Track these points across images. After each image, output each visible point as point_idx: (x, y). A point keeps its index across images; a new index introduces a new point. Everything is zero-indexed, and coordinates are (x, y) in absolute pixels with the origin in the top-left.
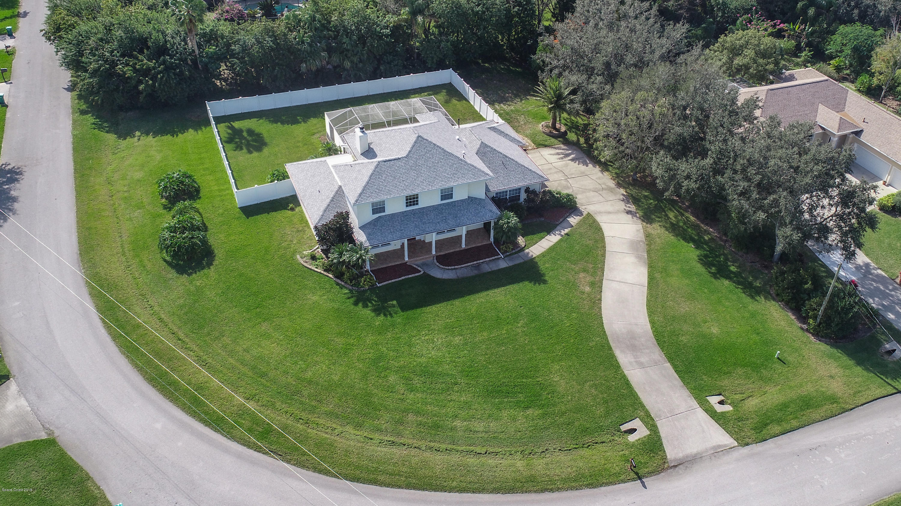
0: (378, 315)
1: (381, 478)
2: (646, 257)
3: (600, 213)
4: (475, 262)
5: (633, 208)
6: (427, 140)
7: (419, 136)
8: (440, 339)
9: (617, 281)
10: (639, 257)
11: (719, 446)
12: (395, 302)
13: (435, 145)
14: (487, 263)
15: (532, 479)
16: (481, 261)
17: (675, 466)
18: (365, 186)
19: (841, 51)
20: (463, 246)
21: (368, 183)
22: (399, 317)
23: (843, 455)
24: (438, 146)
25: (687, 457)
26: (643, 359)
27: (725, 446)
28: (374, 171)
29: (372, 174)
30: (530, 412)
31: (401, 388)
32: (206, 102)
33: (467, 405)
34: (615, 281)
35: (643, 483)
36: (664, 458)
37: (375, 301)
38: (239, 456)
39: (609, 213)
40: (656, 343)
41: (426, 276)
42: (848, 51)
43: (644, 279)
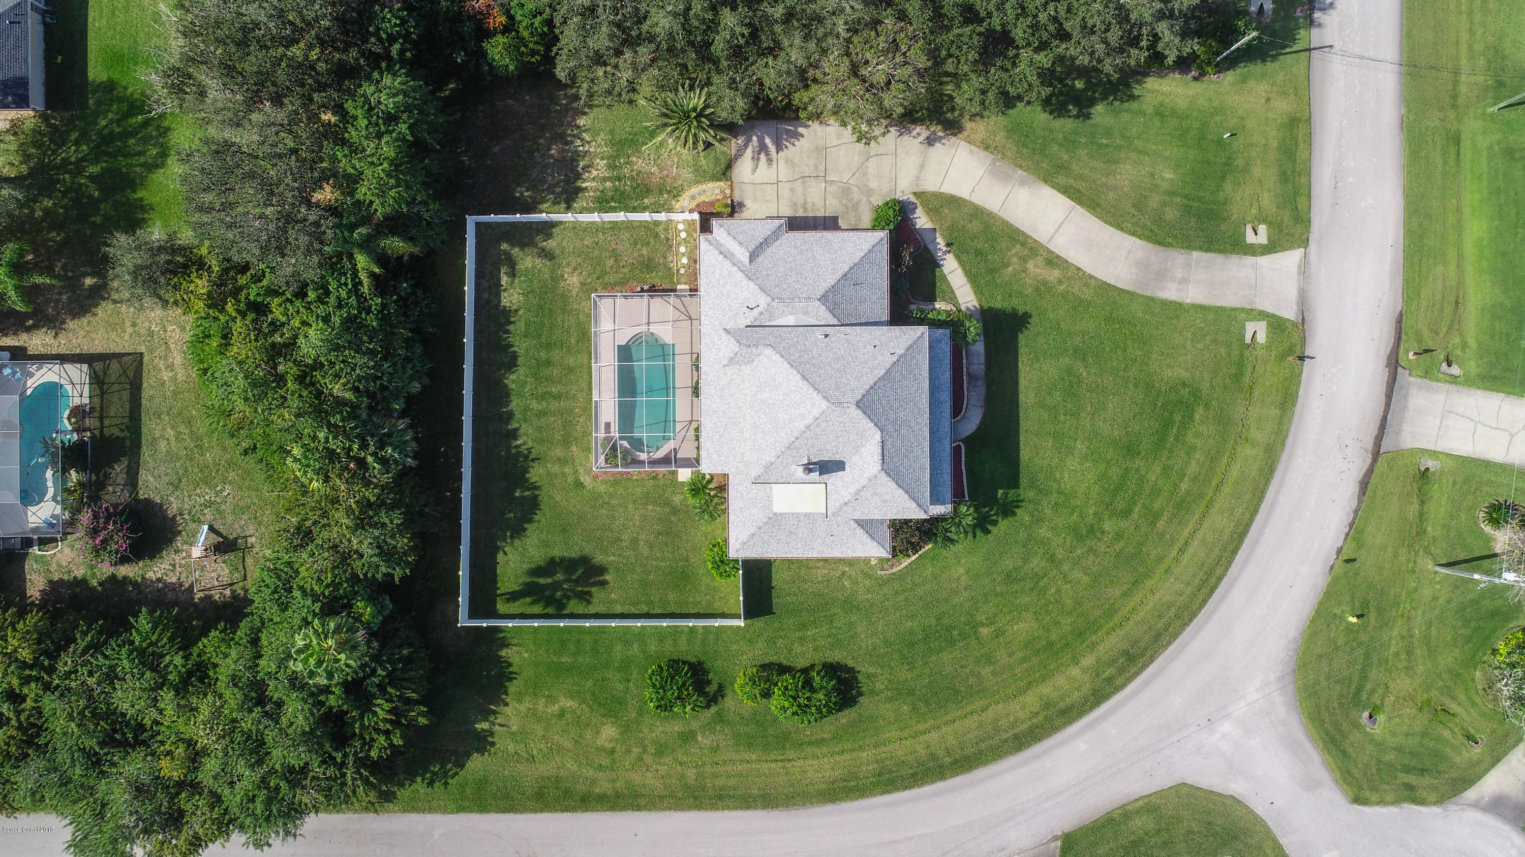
0: (1014, 514)
2: (1024, 173)
3: (918, 178)
4: (965, 378)
5: (922, 131)
6: (864, 396)
7: (858, 405)
8: (1072, 463)
9: (1055, 233)
10: (1023, 183)
11: (1299, 267)
12: (1000, 492)
13: (872, 388)
14: (969, 363)
15: (1267, 448)
16: (965, 369)
17: (1303, 319)
18: (910, 496)
21: (906, 492)
22: (1026, 492)
23: (1352, 164)
24: (875, 384)
25: (1298, 302)
26: (1179, 275)
27: (1301, 261)
28: (893, 479)
29: (896, 483)
30: (1197, 417)
31: (1124, 524)
32: (459, 625)
33: (1166, 469)
34: (1052, 237)
35: (1308, 357)
36: (1295, 324)
37: (991, 510)
39: (922, 166)
40: (1162, 248)
41: (968, 441)
43: (1063, 202)
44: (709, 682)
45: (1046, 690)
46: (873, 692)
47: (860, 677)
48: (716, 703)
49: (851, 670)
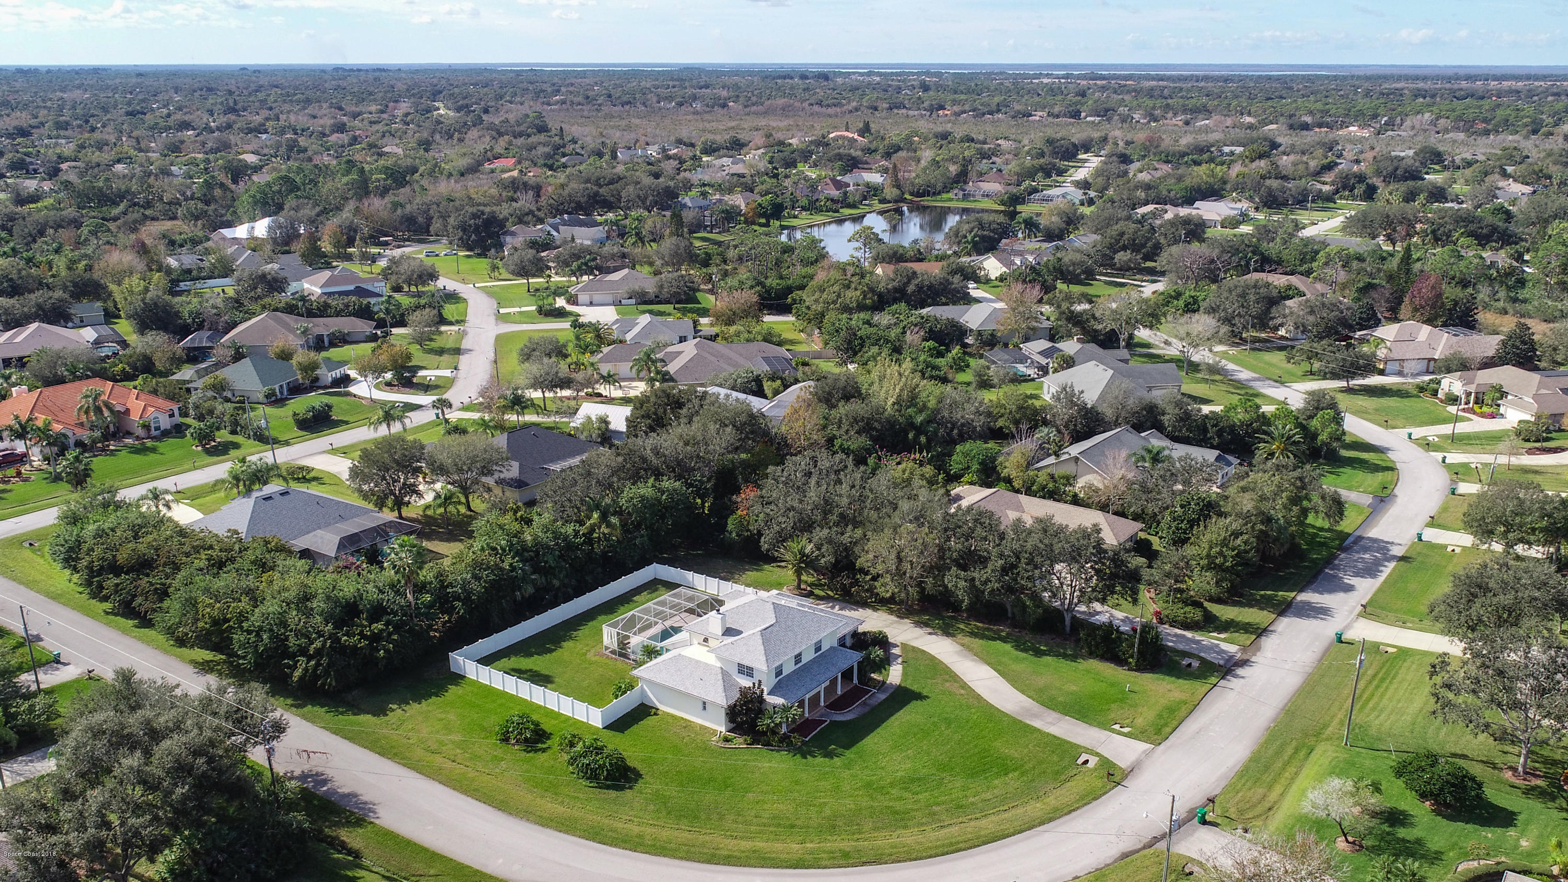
1: (962, 845)
2: (977, 658)
3: (909, 640)
4: (862, 700)
5: (930, 630)
10: (973, 661)
11: (1144, 751)
12: (833, 746)
14: (870, 699)
15: (1056, 810)
16: (865, 698)
17: (1132, 771)
19: (969, 467)
20: (839, 692)
22: (850, 754)
23: (1217, 729)
25: (1133, 763)
26: (1049, 720)
27: (1147, 749)
30: (1011, 776)
31: (907, 795)
34: (975, 680)
35: (1123, 785)
37: (818, 751)
38: (846, 874)
39: (917, 638)
40: (1045, 708)
41: (833, 723)
42: (975, 467)
43: (993, 673)
44: (545, 743)
47: (640, 781)
48: (535, 753)
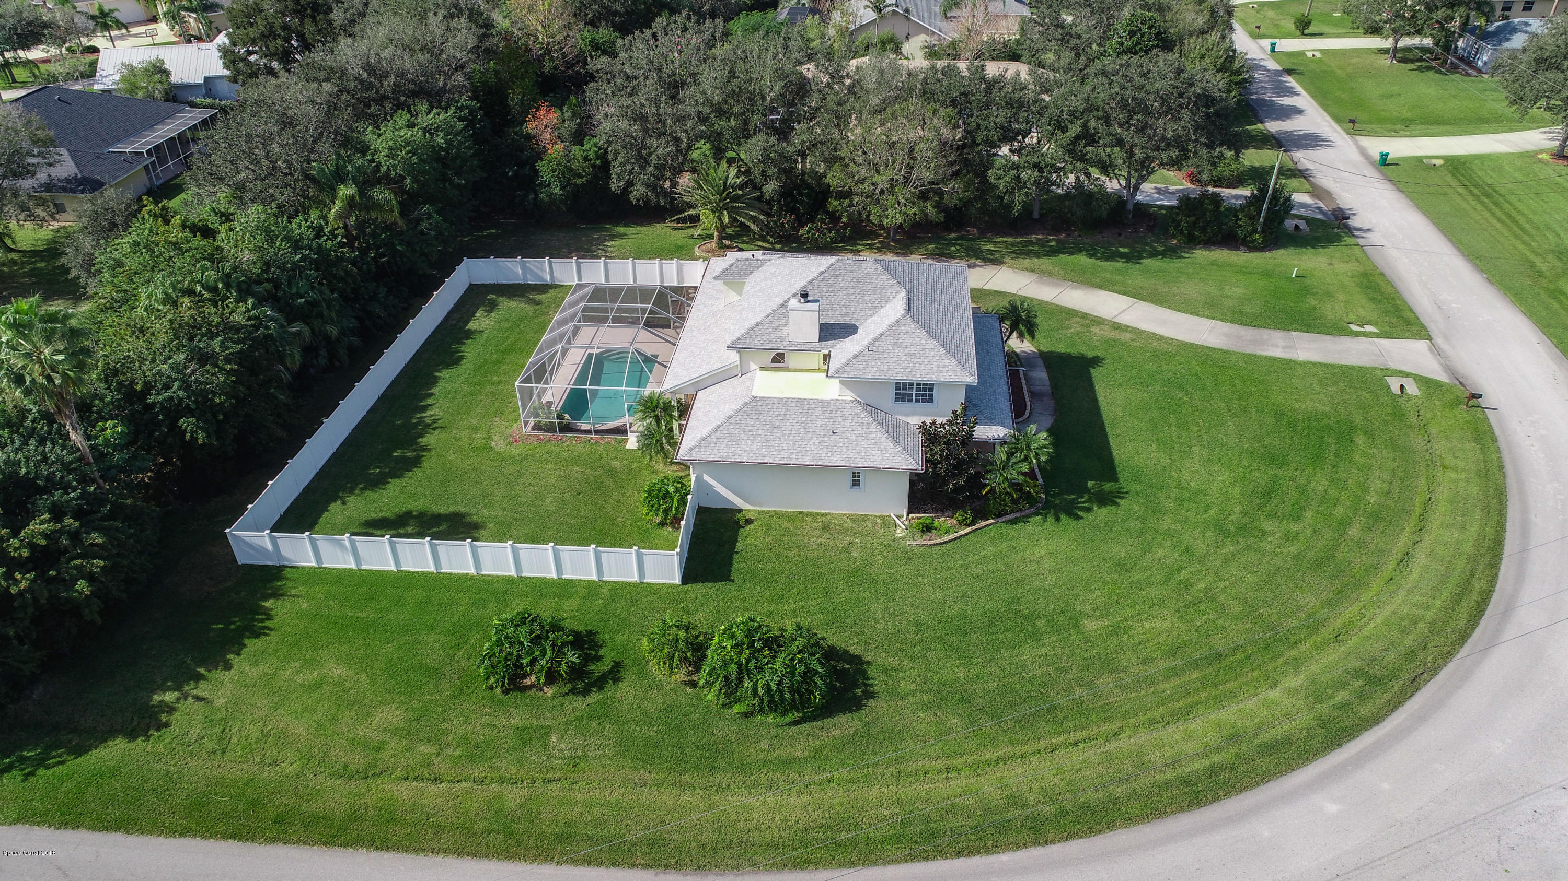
2: (1076, 284)
8: (1192, 465)
9: (1120, 314)
10: (1075, 288)
11: (1430, 350)
12: (1090, 481)
18: (947, 351)
21: (941, 345)
22: (1130, 485)
23: (1450, 298)
25: (1445, 372)
26: (1281, 343)
27: (1429, 347)
28: (922, 327)
29: (927, 332)
34: (1117, 316)
37: (1080, 498)
40: (1251, 328)
43: (1124, 299)
44: (598, 659)
45: (1228, 714)
46: (894, 694)
47: (872, 671)
48: (601, 688)
49: (857, 660)
